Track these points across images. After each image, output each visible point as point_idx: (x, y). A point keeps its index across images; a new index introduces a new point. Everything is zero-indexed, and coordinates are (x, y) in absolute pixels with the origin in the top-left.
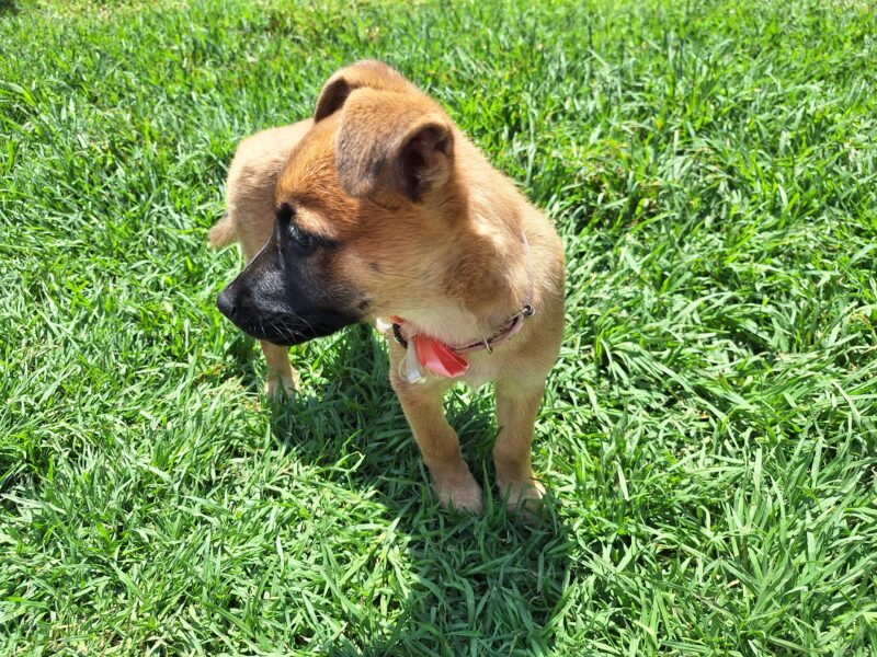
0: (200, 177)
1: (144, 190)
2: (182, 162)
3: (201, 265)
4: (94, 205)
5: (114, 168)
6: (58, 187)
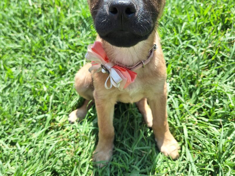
1: (51, 27)
2: (69, 18)
3: (66, 68)
6: (18, 21)
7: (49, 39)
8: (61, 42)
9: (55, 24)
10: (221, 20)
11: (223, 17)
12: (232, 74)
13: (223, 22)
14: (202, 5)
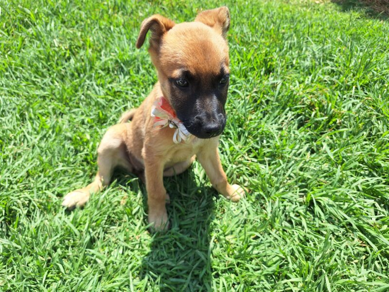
0: (111, 70)
1: (82, 72)
2: (103, 61)
3: (106, 115)
4: (57, 75)
5: (69, 58)
6: (41, 64)
7: (82, 84)
8: (97, 88)
9: (88, 68)
10: (264, 64)
11: (265, 61)
12: (277, 116)
13: (266, 67)
14: (245, 49)
